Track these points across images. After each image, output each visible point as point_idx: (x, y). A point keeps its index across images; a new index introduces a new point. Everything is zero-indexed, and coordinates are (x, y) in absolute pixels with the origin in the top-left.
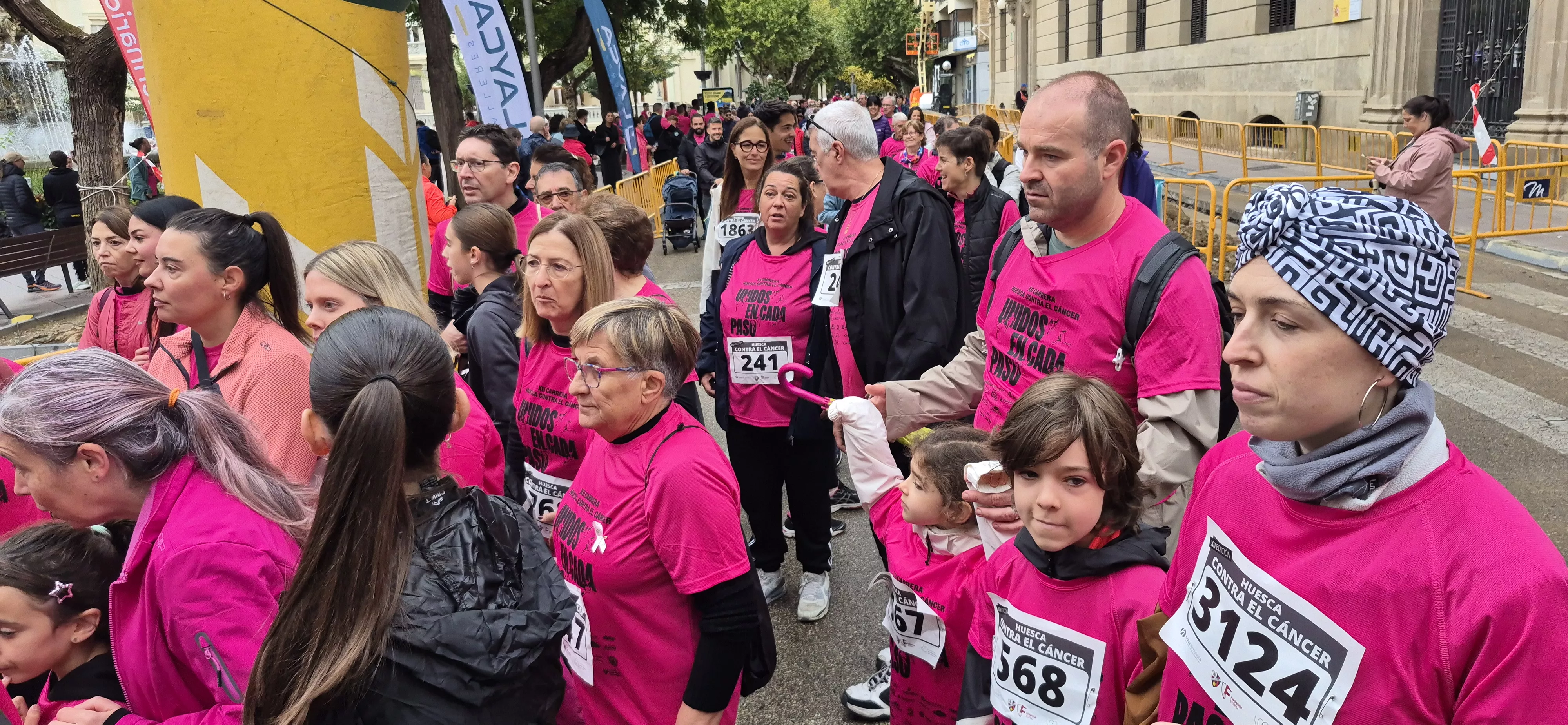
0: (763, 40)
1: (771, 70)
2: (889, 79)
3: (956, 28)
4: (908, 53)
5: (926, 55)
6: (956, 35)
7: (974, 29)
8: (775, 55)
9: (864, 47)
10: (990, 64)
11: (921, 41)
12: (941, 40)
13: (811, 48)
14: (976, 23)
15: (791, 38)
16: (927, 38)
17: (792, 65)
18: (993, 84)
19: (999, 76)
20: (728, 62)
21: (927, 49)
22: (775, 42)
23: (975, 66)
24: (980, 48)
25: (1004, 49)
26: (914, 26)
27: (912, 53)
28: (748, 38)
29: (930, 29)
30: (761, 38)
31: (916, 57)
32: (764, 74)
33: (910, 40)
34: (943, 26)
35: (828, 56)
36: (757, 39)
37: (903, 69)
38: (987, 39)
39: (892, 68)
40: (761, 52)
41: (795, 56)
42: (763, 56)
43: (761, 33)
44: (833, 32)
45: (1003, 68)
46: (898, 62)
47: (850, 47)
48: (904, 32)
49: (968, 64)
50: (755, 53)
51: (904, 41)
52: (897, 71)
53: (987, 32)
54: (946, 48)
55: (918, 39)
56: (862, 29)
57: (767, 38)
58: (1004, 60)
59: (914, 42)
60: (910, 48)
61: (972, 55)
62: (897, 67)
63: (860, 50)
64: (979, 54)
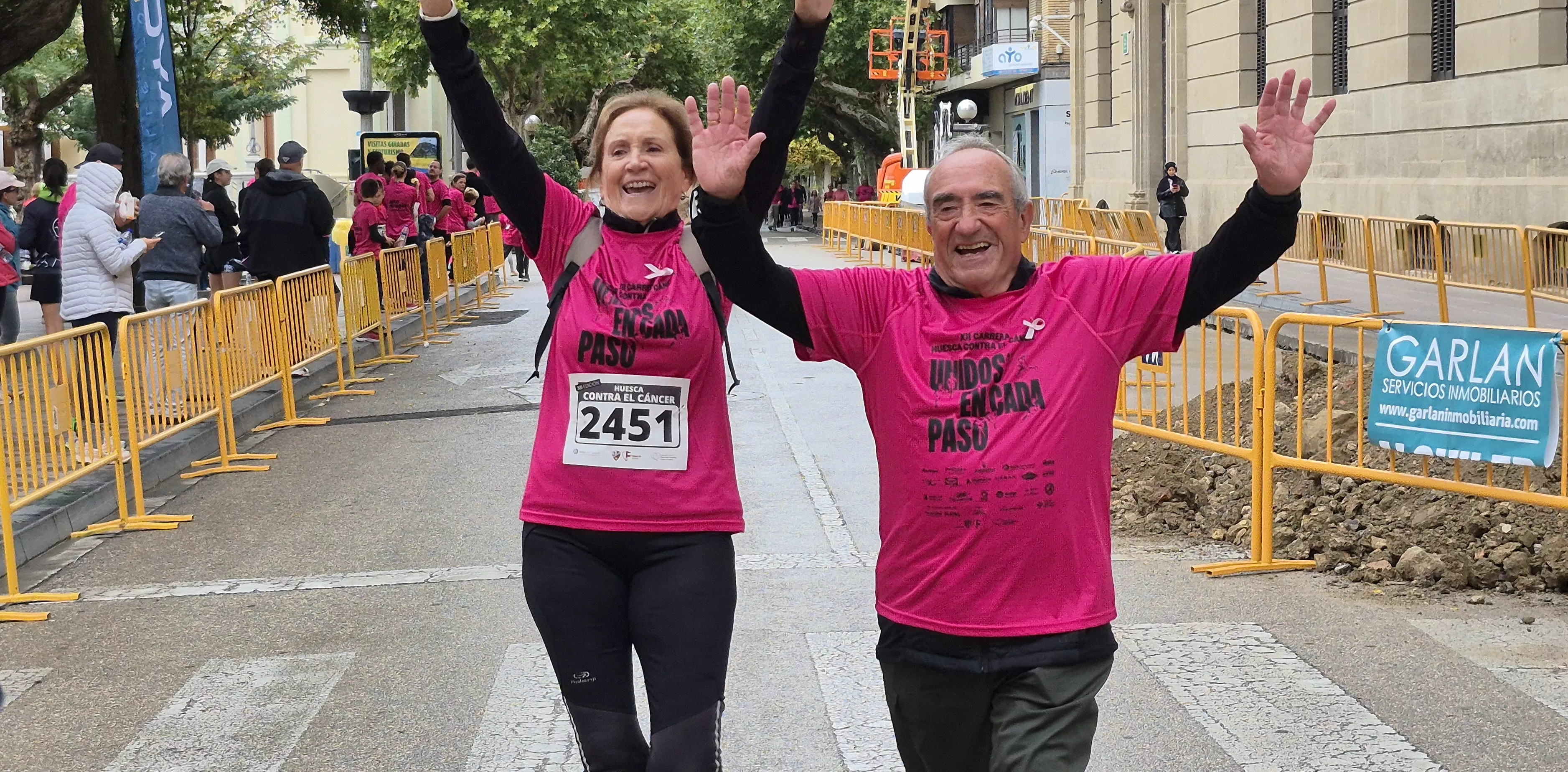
0: (520, 30)
1: (536, 102)
2: (824, 140)
3: (990, 24)
4: (872, 74)
5: (918, 82)
6: (990, 38)
7: (1032, 23)
8: (545, 65)
9: (766, 58)
10: (1072, 109)
11: (906, 46)
12: (952, 52)
13: (636, 57)
14: (1039, 12)
15: (589, 29)
16: (921, 41)
17: (589, 94)
18: (1081, 157)
19: (1096, 137)
20: (429, 79)
21: (921, 67)
22: (549, 37)
23: (1035, 114)
24: (1047, 72)
25: (1106, 74)
26: (889, 16)
27: (885, 74)
28: (483, 24)
29: (927, 24)
30: (513, 25)
31: (891, 85)
32: (519, 112)
33: (878, 45)
34: (958, 18)
35: (677, 77)
36: (504, 28)
37: (860, 114)
38: (1064, 47)
39: (832, 111)
40: (514, 59)
41: (596, 73)
42: (518, 69)
43: (516, 13)
44: (690, 21)
45: (1106, 120)
46: (848, 99)
47: (734, 56)
48: (864, 28)
49: (1019, 108)
50: (497, 61)
51: (865, 49)
52: (844, 117)
53: (1065, 34)
54: (966, 68)
55: (898, 43)
56: (762, 16)
57: (531, 26)
58: (1106, 100)
59: (886, 52)
60: (876, 66)
61: (1030, 87)
62: (845, 108)
63: (756, 65)
64: (1046, 84)
